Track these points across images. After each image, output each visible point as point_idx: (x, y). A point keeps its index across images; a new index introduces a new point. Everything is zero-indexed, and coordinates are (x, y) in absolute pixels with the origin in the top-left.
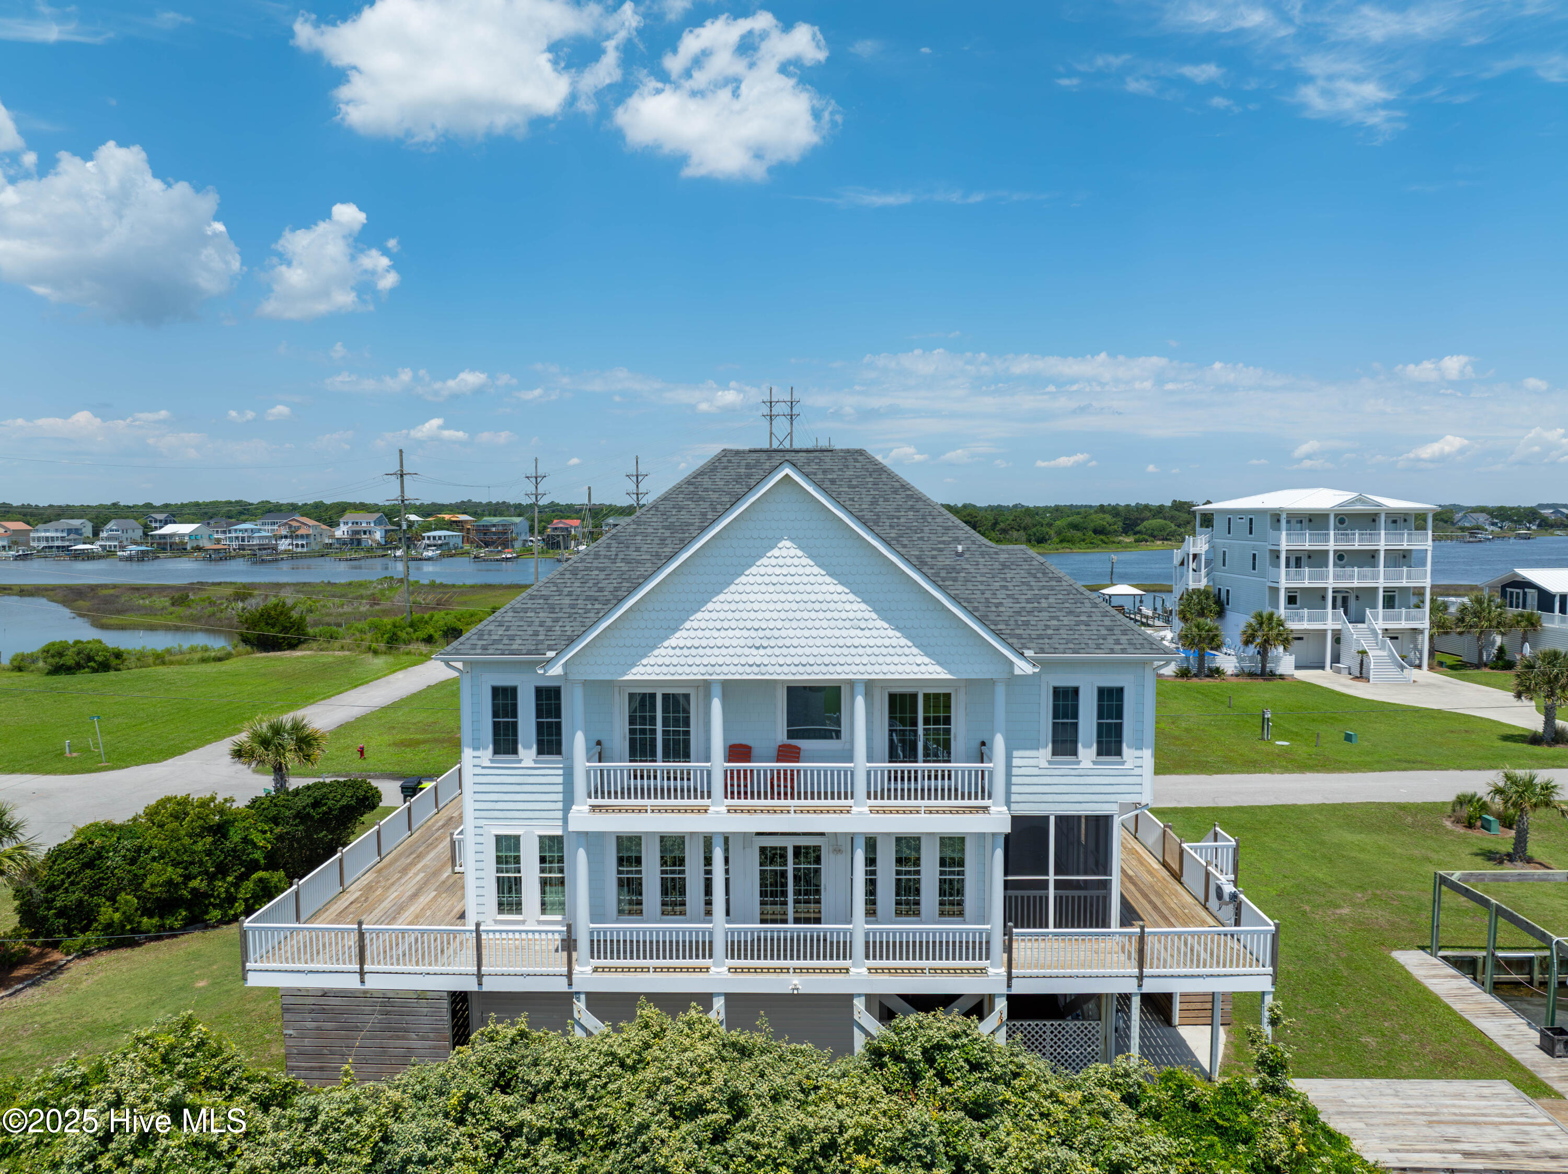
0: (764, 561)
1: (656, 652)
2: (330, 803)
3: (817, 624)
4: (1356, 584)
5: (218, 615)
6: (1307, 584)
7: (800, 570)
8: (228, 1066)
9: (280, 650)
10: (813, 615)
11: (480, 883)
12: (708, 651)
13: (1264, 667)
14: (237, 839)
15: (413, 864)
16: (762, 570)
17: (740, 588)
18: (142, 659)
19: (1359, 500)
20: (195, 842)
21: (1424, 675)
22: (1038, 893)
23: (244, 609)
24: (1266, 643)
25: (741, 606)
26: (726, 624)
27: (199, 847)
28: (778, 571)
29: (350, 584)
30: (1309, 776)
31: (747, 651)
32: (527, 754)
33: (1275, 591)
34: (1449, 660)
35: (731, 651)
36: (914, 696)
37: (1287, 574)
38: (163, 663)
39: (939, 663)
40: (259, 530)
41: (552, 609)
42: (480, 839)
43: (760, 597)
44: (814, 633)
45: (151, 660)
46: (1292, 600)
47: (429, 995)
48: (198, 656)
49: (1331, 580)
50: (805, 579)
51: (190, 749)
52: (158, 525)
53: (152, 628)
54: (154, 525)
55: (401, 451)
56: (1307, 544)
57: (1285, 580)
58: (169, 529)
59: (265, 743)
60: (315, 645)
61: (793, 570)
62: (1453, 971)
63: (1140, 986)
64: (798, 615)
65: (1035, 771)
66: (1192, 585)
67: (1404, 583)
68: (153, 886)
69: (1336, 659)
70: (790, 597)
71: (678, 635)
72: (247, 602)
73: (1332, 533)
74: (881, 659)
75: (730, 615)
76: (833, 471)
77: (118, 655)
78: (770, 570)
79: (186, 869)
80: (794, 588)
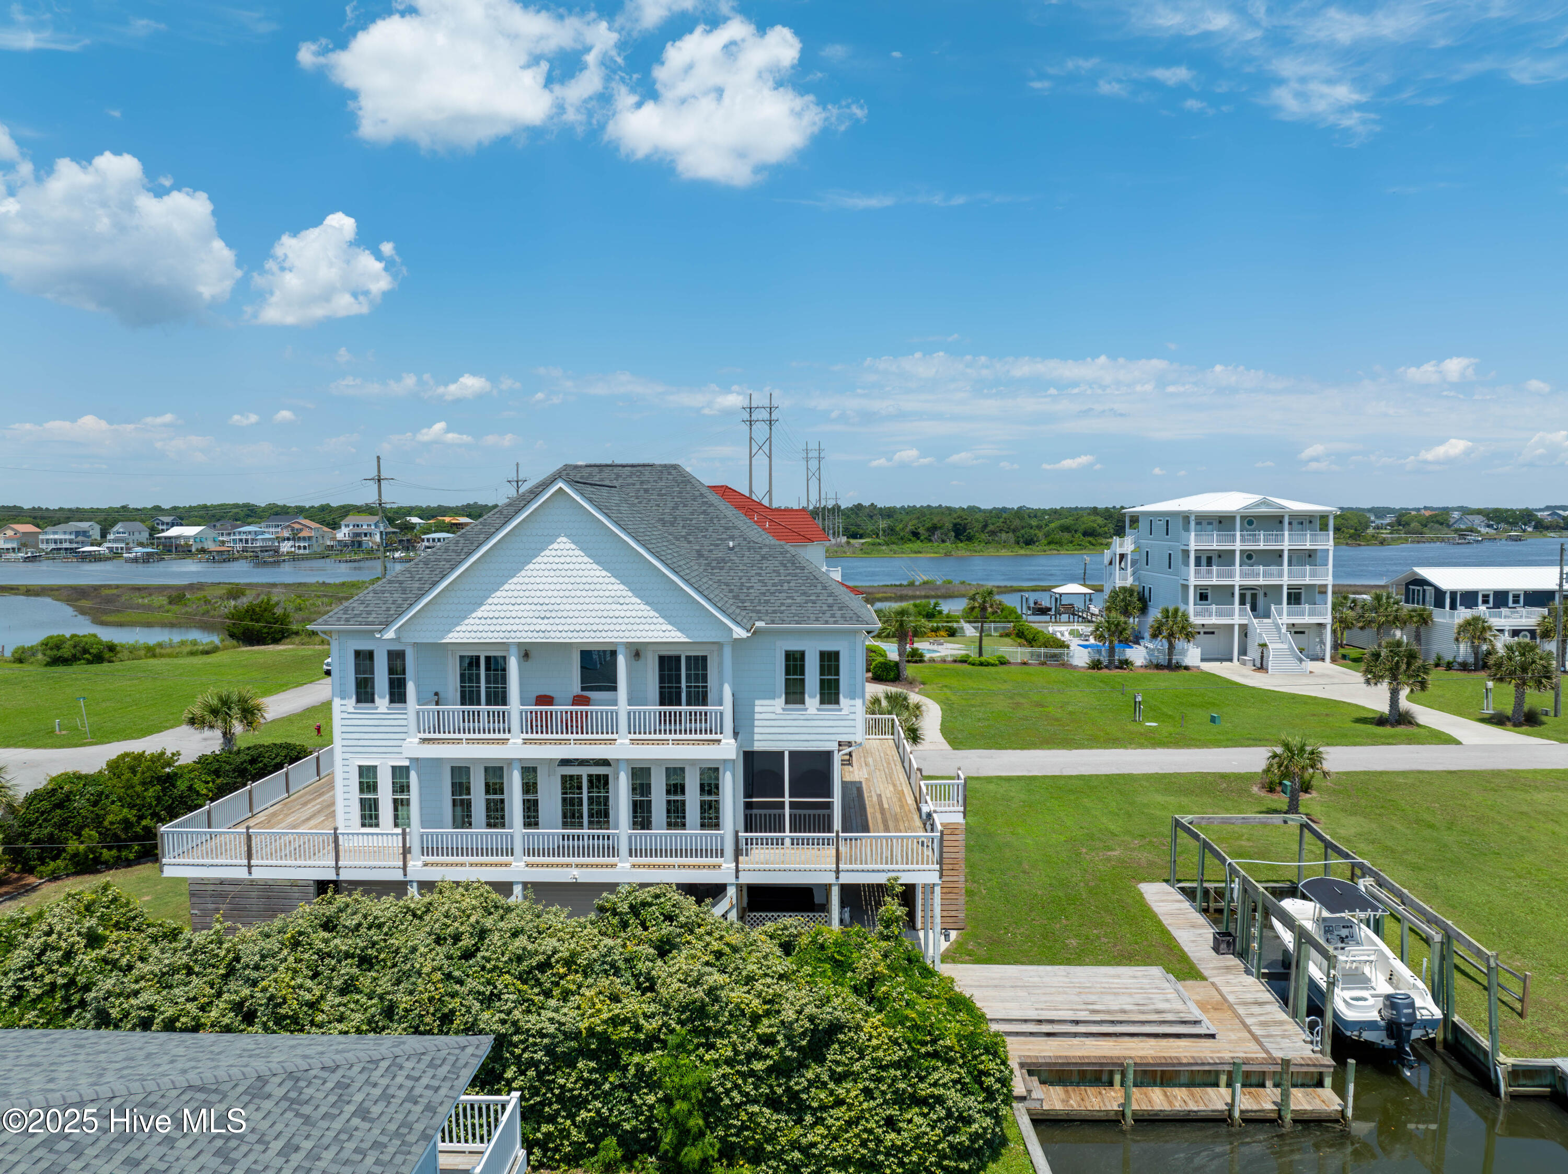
0: (547, 552)
1: (466, 622)
2: (266, 760)
3: (587, 600)
4: (1261, 581)
5: (212, 613)
6: (1215, 581)
7: (574, 560)
8: (132, 914)
9: (264, 644)
10: (584, 593)
11: (347, 803)
12: (506, 621)
13: (1170, 660)
14: (183, 787)
15: (314, 799)
16: (545, 560)
17: (529, 573)
18: (133, 651)
19: (1264, 503)
20: (146, 790)
21: (1327, 667)
22: (777, 812)
23: (235, 607)
24: (1171, 635)
25: (530, 587)
26: (519, 601)
27: (151, 792)
28: (557, 560)
29: (343, 584)
30: (1160, 751)
31: (535, 621)
32: (382, 702)
33: (1185, 587)
34: (1353, 653)
35: (523, 621)
36: (678, 658)
37: (1197, 572)
38: (154, 656)
39: (679, 630)
40: (263, 533)
41: (404, 591)
42: (346, 769)
43: (544, 580)
44: (585, 607)
45: (142, 653)
46: (1203, 597)
47: (300, 883)
48: (188, 649)
49: (1237, 578)
50: (577, 566)
51: (167, 728)
52: (165, 527)
53: (148, 625)
54: (161, 527)
55: (378, 458)
56: (1215, 544)
57: (1194, 578)
58: (174, 531)
59: (214, 712)
60: (297, 639)
61: (568, 559)
62: (1181, 897)
63: (837, 878)
64: (573, 593)
65: (773, 716)
66: (1119, 584)
67: (1308, 581)
68: (112, 823)
69: (1243, 651)
70: (567, 580)
71: (483, 608)
72: (239, 601)
73: (1238, 534)
74: (635, 627)
75: (521, 594)
76: (648, 482)
77: (112, 648)
78: (551, 559)
79: (139, 810)
80: (569, 573)
